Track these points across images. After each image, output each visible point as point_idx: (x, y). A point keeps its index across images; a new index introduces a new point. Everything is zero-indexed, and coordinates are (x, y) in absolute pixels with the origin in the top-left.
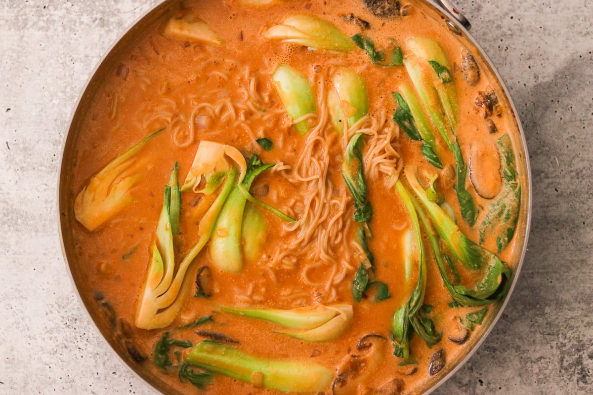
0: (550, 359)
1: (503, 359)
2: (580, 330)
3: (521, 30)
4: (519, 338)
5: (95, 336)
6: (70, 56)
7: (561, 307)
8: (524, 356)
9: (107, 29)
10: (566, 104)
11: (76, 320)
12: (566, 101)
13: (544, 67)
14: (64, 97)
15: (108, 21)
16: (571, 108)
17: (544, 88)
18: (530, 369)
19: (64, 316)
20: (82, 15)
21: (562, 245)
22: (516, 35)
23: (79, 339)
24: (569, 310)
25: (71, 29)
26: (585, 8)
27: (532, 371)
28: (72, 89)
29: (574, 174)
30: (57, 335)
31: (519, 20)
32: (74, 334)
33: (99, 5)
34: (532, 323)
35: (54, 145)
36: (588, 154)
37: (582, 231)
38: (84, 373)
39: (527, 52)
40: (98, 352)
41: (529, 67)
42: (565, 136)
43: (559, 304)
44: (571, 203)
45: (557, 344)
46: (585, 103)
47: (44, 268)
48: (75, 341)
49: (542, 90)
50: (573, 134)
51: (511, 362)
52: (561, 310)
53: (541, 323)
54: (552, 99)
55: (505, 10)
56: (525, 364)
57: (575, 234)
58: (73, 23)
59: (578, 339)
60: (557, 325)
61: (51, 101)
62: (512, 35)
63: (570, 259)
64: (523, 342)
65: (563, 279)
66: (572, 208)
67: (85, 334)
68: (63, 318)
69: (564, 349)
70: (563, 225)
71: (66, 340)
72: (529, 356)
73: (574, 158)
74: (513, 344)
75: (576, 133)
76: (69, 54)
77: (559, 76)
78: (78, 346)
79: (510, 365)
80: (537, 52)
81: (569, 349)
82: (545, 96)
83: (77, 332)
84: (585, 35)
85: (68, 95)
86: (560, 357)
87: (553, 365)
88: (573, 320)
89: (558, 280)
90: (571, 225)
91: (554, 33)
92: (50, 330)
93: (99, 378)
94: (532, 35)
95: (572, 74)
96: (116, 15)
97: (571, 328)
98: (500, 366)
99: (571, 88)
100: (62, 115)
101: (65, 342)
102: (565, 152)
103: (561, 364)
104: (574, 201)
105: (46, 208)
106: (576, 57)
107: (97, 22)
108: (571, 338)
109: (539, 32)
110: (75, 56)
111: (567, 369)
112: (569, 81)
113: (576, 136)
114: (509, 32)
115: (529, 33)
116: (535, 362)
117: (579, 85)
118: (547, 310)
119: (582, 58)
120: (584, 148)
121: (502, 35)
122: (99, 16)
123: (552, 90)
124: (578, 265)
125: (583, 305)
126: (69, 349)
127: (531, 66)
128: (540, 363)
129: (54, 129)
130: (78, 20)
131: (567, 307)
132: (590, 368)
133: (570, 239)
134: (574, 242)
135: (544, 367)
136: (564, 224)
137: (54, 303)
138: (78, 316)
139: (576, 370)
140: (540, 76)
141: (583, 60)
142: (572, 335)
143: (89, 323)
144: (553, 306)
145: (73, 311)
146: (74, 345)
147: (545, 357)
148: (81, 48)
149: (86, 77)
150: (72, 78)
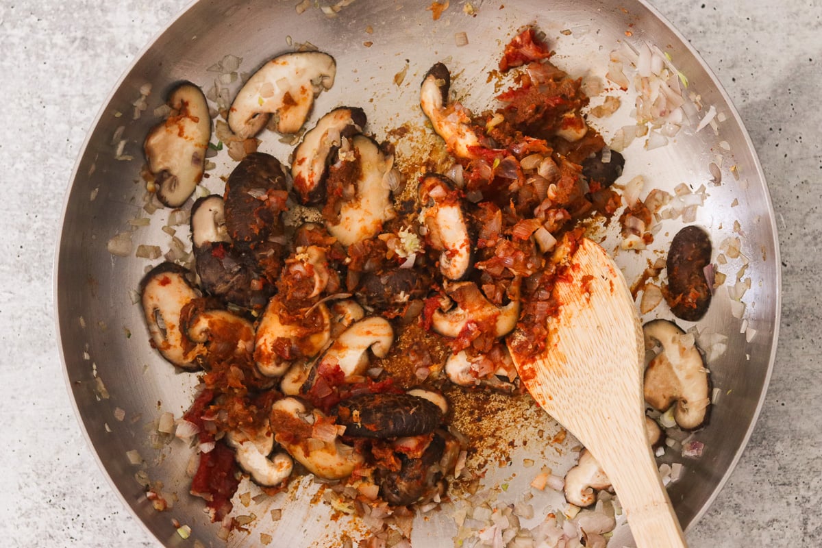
0: (786, 522)
1: (716, 526)
3: (718, 25)
4: (738, 493)
5: (94, 518)
6: (39, 97)
7: (800, 442)
8: (747, 519)
9: (92, 52)
10: (792, 133)
11: (64, 495)
12: (792, 129)
13: (756, 79)
14: (33, 158)
15: (93, 40)
16: (800, 138)
17: (757, 111)
18: (757, 538)
19: (47, 490)
20: (54, 34)
21: (797, 348)
22: (711, 33)
23: (70, 525)
24: (812, 446)
25: (38, 56)
27: (761, 541)
28: (44, 146)
29: (809, 238)
30: (36, 519)
31: (715, 9)
32: (63, 517)
33: (79, 17)
34: (757, 468)
35: (20, 231)
39: (728, 58)
40: (101, 543)
41: (734, 80)
42: (794, 181)
43: (797, 438)
44: (808, 284)
45: (796, 498)
47: (13, 418)
48: (65, 527)
49: (754, 114)
50: (805, 179)
51: (728, 529)
52: (800, 448)
53: (771, 468)
54: (770, 127)
56: (750, 532)
57: (816, 329)
58: (41, 46)
60: (795, 469)
61: (13, 165)
62: (704, 32)
63: (810, 368)
64: (745, 498)
65: (801, 400)
66: (808, 290)
67: (78, 515)
68: (45, 492)
69: (808, 505)
70: (797, 317)
71: (51, 526)
72: (754, 519)
73: (807, 215)
74: (730, 501)
75: (809, 177)
76: (37, 93)
77: (780, 91)
78: (69, 535)
79: (727, 534)
80: (744, 56)
81: (815, 505)
82: (759, 121)
83: (67, 514)
84: (816, 26)
85: (38, 155)
86: (801, 519)
87: (792, 531)
88: (818, 461)
89: (793, 400)
90: (809, 317)
91: (769, 26)
92: (26, 512)
94: (735, 31)
95: (799, 87)
96: (104, 32)
97: (816, 474)
98: (711, 537)
99: (798, 109)
100: (30, 186)
101: (49, 529)
102: (795, 206)
103: (805, 529)
104: (811, 280)
105: (12, 327)
106: (804, 60)
107: (77, 43)
108: (817, 488)
109: (746, 26)
110: (46, 96)
111: (813, 536)
112: (795, 98)
113: (810, 181)
114: (701, 29)
115: (731, 28)
116: (764, 528)
117: (810, 103)
118: (779, 447)
119: (813, 62)
121: (689, 33)
122: (79, 34)
123: (769, 112)
126: (56, 540)
127: (735, 78)
128: (771, 528)
129: (20, 207)
130: (48, 42)
131: (809, 441)
133: (808, 338)
134: (815, 342)
135: (778, 534)
136: (798, 315)
137: (31, 470)
138: (68, 489)
140: (750, 92)
141: (814, 65)
142: (818, 485)
143: (84, 498)
144: (788, 442)
145: (58, 482)
146: (63, 533)
147: (780, 519)
148: (55, 83)
149: (63, 127)
150: (42, 130)
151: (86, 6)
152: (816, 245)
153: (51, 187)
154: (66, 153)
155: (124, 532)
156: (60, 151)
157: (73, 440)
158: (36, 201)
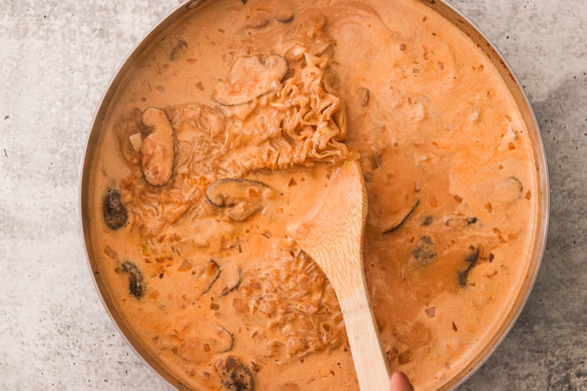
0: (538, 376)
2: (568, 348)
3: (517, 50)
4: (508, 355)
5: (88, 343)
6: (70, 66)
7: (550, 325)
8: (512, 373)
9: (106, 39)
10: (559, 124)
11: (69, 327)
12: (560, 121)
13: (539, 87)
14: (63, 106)
15: (107, 31)
16: (565, 128)
17: (538, 108)
18: (518, 386)
19: (58, 323)
20: (82, 25)
21: (553, 264)
22: (512, 55)
23: (71, 346)
24: (558, 328)
25: (71, 39)
26: (581, 30)
27: (520, 388)
28: (70, 98)
29: (566, 193)
30: (49, 341)
31: (515, 40)
32: (67, 342)
33: (99, 16)
34: (521, 340)
35: (51, 153)
36: (580, 174)
37: (572, 250)
38: (76, 380)
39: (522, 72)
40: (91, 360)
42: (558, 156)
43: (549, 322)
44: (562, 223)
45: (545, 361)
46: (578, 123)
47: (39, 275)
48: (68, 348)
50: (566, 154)
51: (500, 378)
52: (550, 328)
53: (530, 341)
54: (545, 119)
55: (502, 30)
56: (513, 381)
57: (566, 253)
58: (73, 33)
59: (566, 358)
60: (546, 343)
61: (49, 109)
62: (507, 55)
63: (560, 278)
64: (512, 359)
65: (552, 298)
66: (562, 227)
68: (57, 325)
70: (554, 245)
71: (59, 347)
72: (517, 373)
73: (565, 178)
74: (502, 360)
75: (568, 153)
76: (68, 63)
77: (554, 96)
78: (70, 353)
79: (498, 381)
80: (532, 72)
81: (557, 367)
83: (70, 339)
84: (580, 56)
85: (66, 104)
86: (547, 375)
87: (541, 382)
88: (562, 339)
89: (547, 298)
90: (562, 244)
91: (549, 53)
92: (43, 336)
93: (90, 386)
94: (527, 55)
95: (566, 95)
96: (115, 27)
97: (559, 347)
98: (488, 383)
99: (565, 109)
100: (60, 124)
101: (58, 349)
102: (558, 171)
103: (549, 382)
104: (565, 221)
105: (42, 215)
106: (571, 77)
107: (97, 32)
108: (559, 356)
109: (535, 52)
110: (74, 66)
111: (554, 386)
112: (563, 101)
113: (569, 156)
114: (505, 52)
115: (525, 53)
116: (523, 379)
117: (572, 105)
118: (536, 328)
119: (577, 78)
120: (576, 168)
122: (99, 27)
123: (545, 110)
124: (568, 284)
125: (572, 324)
126: (62, 356)
127: (525, 86)
128: (527, 380)
129: (52, 137)
130: (78, 30)
131: (556, 325)
132: (577, 387)
133: (560, 258)
134: (565, 261)
135: (531, 384)
136: (555, 243)
137: (48, 310)
138: (72, 324)
139: (564, 387)
140: (534, 96)
142: (561, 354)
143: (82, 330)
144: (542, 324)
145: (66, 318)
146: (66, 352)
147: (534, 374)
148: (80, 57)
149: (84, 87)
150: (70, 88)
151: (105, 9)
152: (570, 198)
153: (74, 126)
154: (85, 104)
155: (107, 354)
156: (81, 102)
157: (77, 292)
158: (63, 134)
